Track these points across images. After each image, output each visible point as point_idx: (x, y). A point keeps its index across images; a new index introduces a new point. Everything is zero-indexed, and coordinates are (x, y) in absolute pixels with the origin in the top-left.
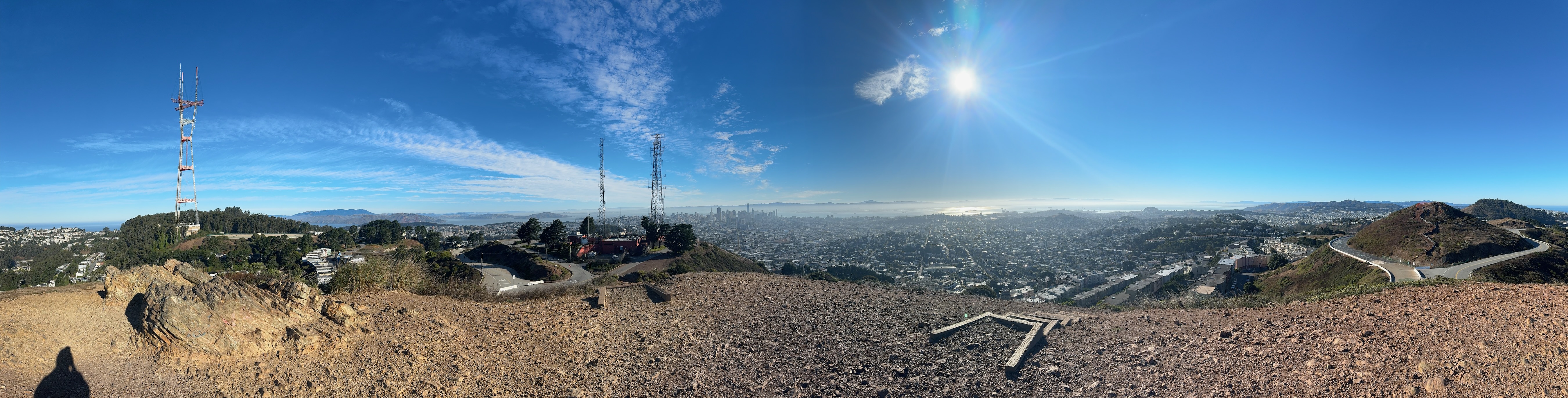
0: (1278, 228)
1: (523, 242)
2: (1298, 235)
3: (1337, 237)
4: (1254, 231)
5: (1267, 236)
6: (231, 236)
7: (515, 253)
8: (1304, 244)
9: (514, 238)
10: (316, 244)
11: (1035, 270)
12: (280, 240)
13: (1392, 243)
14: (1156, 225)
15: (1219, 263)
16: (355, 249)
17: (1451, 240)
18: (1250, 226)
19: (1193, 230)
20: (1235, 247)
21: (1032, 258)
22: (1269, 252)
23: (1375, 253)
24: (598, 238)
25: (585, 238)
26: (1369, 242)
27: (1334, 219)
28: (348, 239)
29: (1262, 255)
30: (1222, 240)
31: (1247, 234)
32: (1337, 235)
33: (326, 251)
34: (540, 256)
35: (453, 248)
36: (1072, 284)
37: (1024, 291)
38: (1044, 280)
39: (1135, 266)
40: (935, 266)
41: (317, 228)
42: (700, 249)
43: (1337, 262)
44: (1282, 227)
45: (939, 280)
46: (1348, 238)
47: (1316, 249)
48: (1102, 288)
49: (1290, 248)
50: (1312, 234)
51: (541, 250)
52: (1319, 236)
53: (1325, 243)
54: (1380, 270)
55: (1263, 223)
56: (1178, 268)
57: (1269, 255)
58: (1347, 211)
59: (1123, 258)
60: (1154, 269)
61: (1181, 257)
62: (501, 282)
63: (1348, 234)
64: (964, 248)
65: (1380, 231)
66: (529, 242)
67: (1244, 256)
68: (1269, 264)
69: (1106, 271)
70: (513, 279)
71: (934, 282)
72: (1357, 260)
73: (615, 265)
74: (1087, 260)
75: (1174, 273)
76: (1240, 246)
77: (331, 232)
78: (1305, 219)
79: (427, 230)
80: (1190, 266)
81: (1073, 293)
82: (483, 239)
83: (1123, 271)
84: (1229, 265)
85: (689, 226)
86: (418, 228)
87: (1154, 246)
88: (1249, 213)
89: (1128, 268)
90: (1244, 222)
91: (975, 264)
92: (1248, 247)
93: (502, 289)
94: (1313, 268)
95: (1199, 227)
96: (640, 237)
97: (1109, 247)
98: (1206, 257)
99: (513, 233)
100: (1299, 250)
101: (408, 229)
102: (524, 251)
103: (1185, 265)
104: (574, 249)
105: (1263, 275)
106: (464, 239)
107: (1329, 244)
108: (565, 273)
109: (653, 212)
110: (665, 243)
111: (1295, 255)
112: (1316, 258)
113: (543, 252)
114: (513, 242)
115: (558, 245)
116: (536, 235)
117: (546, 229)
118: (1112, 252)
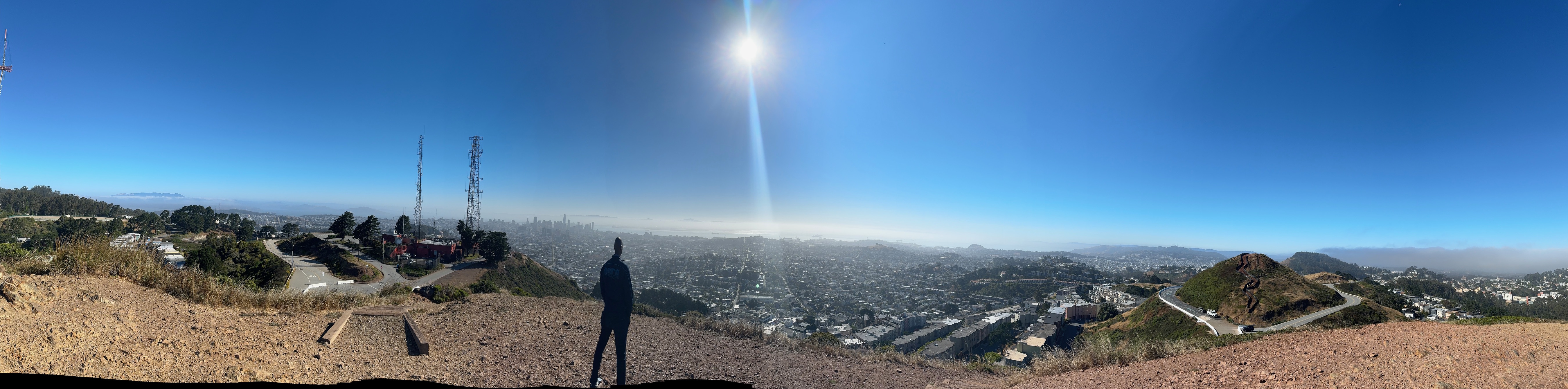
0: (1106, 274)
1: (337, 237)
2: (1127, 283)
3: (1164, 287)
4: (1083, 275)
5: (1096, 282)
6: (37, 218)
7: (328, 248)
8: (1133, 294)
9: (329, 232)
11: (852, 305)
12: (89, 223)
14: (981, 265)
16: (165, 235)
18: (1078, 270)
19: (1019, 273)
20: (1064, 294)
21: (850, 292)
22: (1098, 300)
24: (412, 240)
25: (399, 238)
26: (1196, 295)
27: (1161, 267)
28: (158, 224)
29: (1092, 304)
30: (1050, 284)
31: (1076, 279)
32: (1164, 284)
33: (135, 236)
34: (355, 253)
35: (267, 238)
36: (892, 326)
37: (842, 329)
38: (863, 318)
39: (958, 310)
40: (750, 294)
41: (128, 212)
42: (514, 261)
43: (1166, 316)
44: (1112, 272)
45: (755, 312)
46: (1176, 288)
47: (1144, 299)
48: (923, 333)
49: (1120, 296)
50: (1140, 282)
51: (355, 247)
52: (1148, 284)
53: (1153, 293)
54: (1207, 326)
55: (1091, 267)
56: (1005, 315)
57: (1098, 303)
58: (1174, 258)
59: (945, 299)
60: (979, 314)
61: (1007, 303)
62: (310, 278)
63: (1176, 284)
64: (782, 277)
65: (1207, 282)
66: (343, 238)
67: (1074, 305)
68: (1097, 314)
69: (926, 313)
70: (323, 275)
71: (750, 313)
72: (1185, 314)
73: (428, 271)
74: (907, 299)
75: (1001, 320)
76: (1068, 292)
77: (142, 216)
78: (1133, 264)
79: (241, 218)
80: (1018, 313)
81: (892, 335)
82: (298, 230)
83: (945, 314)
84: (1059, 315)
85: (504, 234)
86: (232, 216)
87: (978, 288)
88: (1077, 255)
89: (951, 311)
90: (1072, 266)
91: (791, 294)
92: (1076, 293)
93: (311, 286)
94: (1143, 321)
95: (1026, 270)
96: (455, 242)
97: (930, 286)
98: (1033, 304)
99: (328, 225)
100: (1128, 299)
101: (222, 216)
102: (337, 246)
103: (1012, 311)
104: (387, 249)
105: (1093, 327)
106: (279, 230)
107: (1158, 294)
108: (376, 274)
109: (470, 216)
110: (479, 251)
111: (1124, 305)
112: (1145, 309)
113: (357, 249)
114: (327, 235)
115: (371, 243)
116: (350, 230)
117: (360, 224)
118: (932, 292)
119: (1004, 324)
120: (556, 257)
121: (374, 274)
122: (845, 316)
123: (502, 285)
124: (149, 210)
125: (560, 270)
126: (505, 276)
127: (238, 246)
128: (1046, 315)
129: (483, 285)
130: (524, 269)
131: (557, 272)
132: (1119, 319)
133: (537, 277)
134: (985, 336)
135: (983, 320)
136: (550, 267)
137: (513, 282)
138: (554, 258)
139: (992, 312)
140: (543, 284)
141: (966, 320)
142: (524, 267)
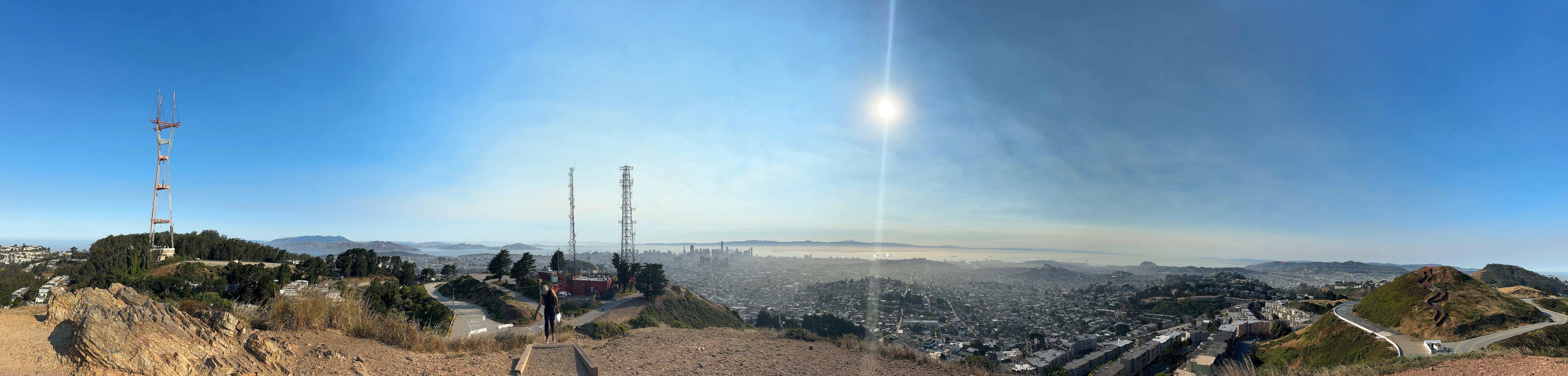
0: (1279, 290)
1: (494, 278)
2: (1300, 299)
3: (1340, 303)
4: (1256, 292)
5: (1269, 298)
6: (206, 263)
7: (487, 291)
8: (1308, 310)
9: (486, 272)
10: (293, 275)
11: (1022, 329)
12: (257, 268)
13: (1398, 312)
14: (1152, 282)
15: (1220, 328)
16: (330, 282)
17: (1460, 309)
18: (1251, 286)
19: (1192, 290)
20: (1236, 310)
21: (1019, 316)
22: (1271, 317)
23: (1381, 323)
24: (568, 276)
25: (555, 276)
26: (1374, 310)
27: (1336, 282)
28: (324, 269)
29: (1266, 321)
30: (1222, 301)
31: (1248, 296)
32: (1340, 301)
33: (302, 283)
34: (512, 294)
35: (427, 282)
36: (1062, 348)
37: (1012, 353)
38: (1033, 343)
39: (1129, 331)
40: (914, 319)
41: (294, 257)
42: (672, 294)
43: (1342, 333)
44: (1285, 289)
45: (919, 337)
46: (1353, 303)
47: (1319, 316)
48: (1093, 353)
49: (1293, 313)
50: (1315, 298)
51: (511, 287)
52: (1323, 301)
53: (1329, 309)
54: (1387, 342)
55: (1264, 284)
56: (1176, 334)
57: (1271, 321)
58: (1350, 273)
59: (1117, 319)
60: (1150, 334)
61: (1179, 321)
62: (471, 323)
63: (1353, 300)
64: (948, 301)
65: (1386, 296)
66: (500, 277)
67: (1246, 322)
68: (1270, 331)
69: (1098, 335)
70: (484, 320)
71: (914, 338)
72: (1362, 331)
73: (589, 309)
74: (1078, 321)
75: (1171, 339)
76: (1241, 309)
77: (308, 261)
78: (1307, 280)
79: (403, 261)
80: (1188, 331)
81: (1063, 357)
83: (1116, 336)
84: (1230, 332)
86: (394, 259)
87: (1150, 307)
88: (1250, 272)
89: (1121, 331)
90: (1245, 281)
91: (957, 319)
92: (1248, 310)
93: (472, 331)
94: (1318, 339)
95: (1199, 286)
96: (611, 277)
97: (1101, 307)
98: (1204, 321)
99: (485, 265)
100: (1302, 317)
101: (384, 259)
102: (495, 287)
103: (1183, 329)
105: (1265, 345)
106: (438, 272)
107: (1333, 310)
109: (625, 248)
110: (636, 285)
111: (1298, 323)
112: (1319, 326)
113: (514, 290)
114: (484, 276)
115: (529, 283)
116: (507, 270)
117: (516, 262)
118: (1103, 313)
119: (1173, 344)
120: (716, 287)
122: (1015, 340)
123: (662, 320)
124: (314, 255)
125: (721, 300)
126: (664, 311)
127: (401, 292)
128: (1217, 333)
129: (642, 319)
130: (683, 302)
131: (718, 303)
132: (1292, 337)
133: (697, 310)
134: (1155, 356)
135: (1153, 339)
136: (710, 299)
137: (672, 318)
138: (714, 289)
139: (1163, 331)
140: (704, 317)
141: (1137, 340)
142: (684, 301)
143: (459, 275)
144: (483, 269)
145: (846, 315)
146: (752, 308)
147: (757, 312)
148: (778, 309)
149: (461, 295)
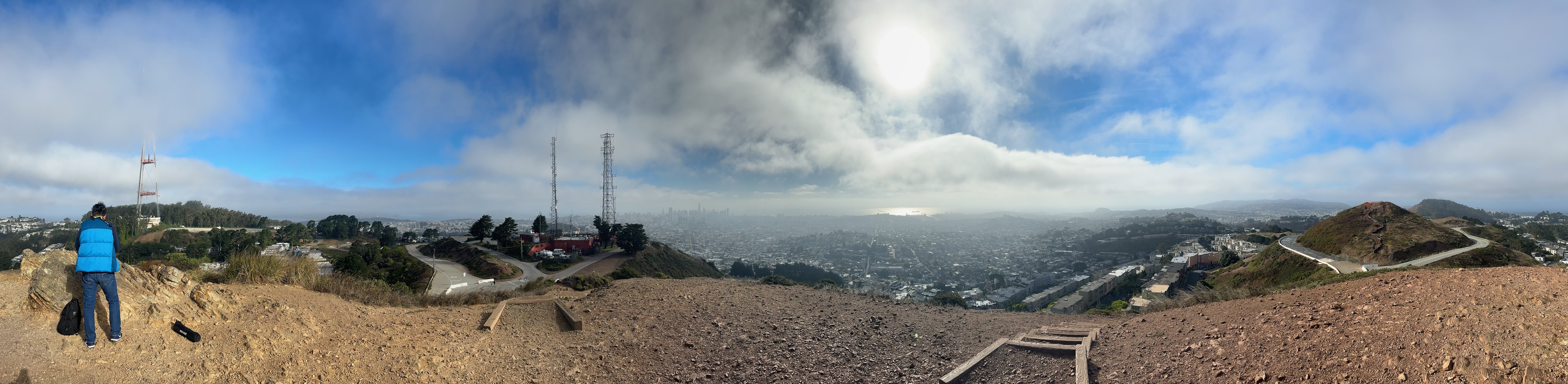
0: (1227, 226)
1: (476, 240)
2: (1248, 233)
3: (1285, 235)
4: (1205, 228)
5: (1218, 233)
6: (191, 230)
7: (468, 250)
8: (1254, 242)
9: (469, 236)
10: (275, 238)
11: (982, 271)
12: (239, 234)
13: (1340, 241)
14: (1107, 225)
15: (1172, 261)
16: (311, 244)
17: (1397, 238)
18: (1202, 224)
19: (1142, 229)
20: (1187, 245)
21: (979, 260)
22: (1220, 249)
23: (1324, 252)
24: (551, 237)
25: (537, 237)
26: (1318, 239)
27: (1281, 217)
28: (305, 234)
29: (1214, 253)
30: (1173, 239)
31: (1197, 233)
32: (1285, 233)
33: (284, 245)
34: (494, 253)
35: (409, 244)
36: (1022, 286)
37: (973, 292)
38: (993, 282)
39: (1086, 268)
40: (881, 265)
41: (276, 223)
42: (652, 250)
43: (1286, 261)
44: (1234, 224)
46: (1299, 235)
47: (1265, 246)
48: (1051, 291)
49: (1241, 244)
50: (1261, 231)
51: (493, 248)
52: (1269, 234)
53: (1275, 241)
54: (1329, 268)
55: (1215, 220)
56: (1131, 268)
57: (1220, 252)
58: (1295, 209)
59: (1074, 259)
60: (1107, 269)
61: (1133, 257)
62: (451, 279)
63: (1299, 232)
64: (911, 249)
65: (1329, 228)
66: (482, 240)
67: (1196, 254)
68: (1219, 261)
69: (1056, 273)
70: (465, 276)
71: (881, 281)
72: (1306, 259)
73: (567, 265)
74: (1037, 262)
75: (1127, 273)
76: (1191, 243)
77: (289, 226)
78: (1254, 216)
79: (384, 225)
80: (1143, 265)
81: (1023, 295)
82: (438, 235)
83: (1073, 272)
84: (1182, 264)
85: (641, 226)
86: (375, 224)
87: (1104, 246)
88: (1199, 211)
89: (1079, 269)
90: (1195, 220)
91: (922, 263)
92: (1199, 244)
93: (453, 287)
94: (1264, 266)
95: (1150, 226)
96: (593, 236)
97: (1059, 248)
98: (1157, 256)
99: (467, 229)
100: (1249, 247)
101: (365, 224)
102: (476, 248)
103: (1138, 264)
104: (525, 248)
105: (1215, 273)
106: (419, 235)
107: (1279, 242)
108: (516, 272)
109: (605, 211)
110: (617, 243)
111: (1245, 253)
112: (1265, 256)
113: (496, 250)
114: (466, 238)
115: (510, 243)
116: (489, 233)
117: (498, 226)
118: (1062, 254)
119: (1130, 277)
120: (693, 243)
121: (514, 272)
122: (976, 281)
123: (643, 272)
124: (295, 221)
125: (696, 254)
126: (645, 264)
127: (382, 252)
128: (1169, 265)
129: (624, 271)
130: (663, 257)
131: (694, 257)
132: (1241, 265)
133: (676, 263)
134: (1112, 289)
135: (1110, 274)
136: (687, 253)
137: (654, 270)
138: (691, 245)
139: (1119, 266)
140: (682, 269)
141: (1093, 276)
142: (664, 255)
143: (441, 237)
144: (465, 232)
145: (816, 263)
146: (726, 260)
147: (732, 263)
148: (751, 260)
149: (442, 255)
